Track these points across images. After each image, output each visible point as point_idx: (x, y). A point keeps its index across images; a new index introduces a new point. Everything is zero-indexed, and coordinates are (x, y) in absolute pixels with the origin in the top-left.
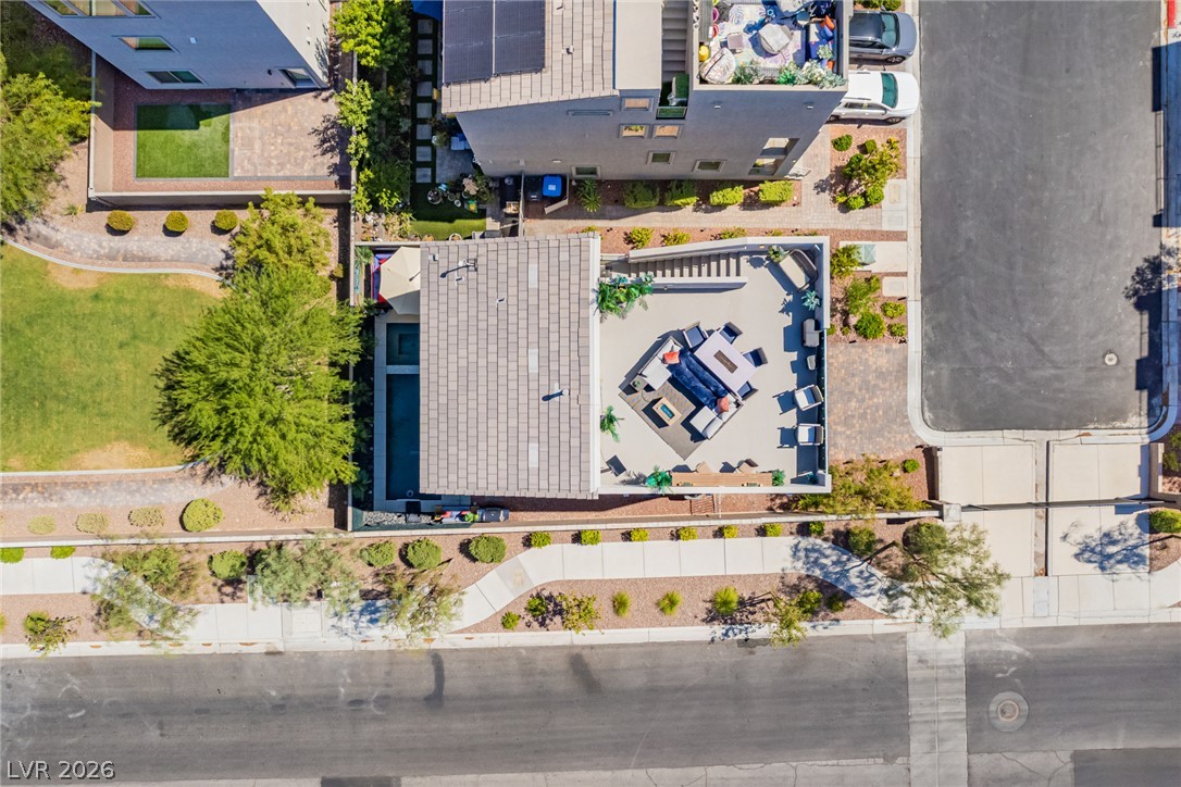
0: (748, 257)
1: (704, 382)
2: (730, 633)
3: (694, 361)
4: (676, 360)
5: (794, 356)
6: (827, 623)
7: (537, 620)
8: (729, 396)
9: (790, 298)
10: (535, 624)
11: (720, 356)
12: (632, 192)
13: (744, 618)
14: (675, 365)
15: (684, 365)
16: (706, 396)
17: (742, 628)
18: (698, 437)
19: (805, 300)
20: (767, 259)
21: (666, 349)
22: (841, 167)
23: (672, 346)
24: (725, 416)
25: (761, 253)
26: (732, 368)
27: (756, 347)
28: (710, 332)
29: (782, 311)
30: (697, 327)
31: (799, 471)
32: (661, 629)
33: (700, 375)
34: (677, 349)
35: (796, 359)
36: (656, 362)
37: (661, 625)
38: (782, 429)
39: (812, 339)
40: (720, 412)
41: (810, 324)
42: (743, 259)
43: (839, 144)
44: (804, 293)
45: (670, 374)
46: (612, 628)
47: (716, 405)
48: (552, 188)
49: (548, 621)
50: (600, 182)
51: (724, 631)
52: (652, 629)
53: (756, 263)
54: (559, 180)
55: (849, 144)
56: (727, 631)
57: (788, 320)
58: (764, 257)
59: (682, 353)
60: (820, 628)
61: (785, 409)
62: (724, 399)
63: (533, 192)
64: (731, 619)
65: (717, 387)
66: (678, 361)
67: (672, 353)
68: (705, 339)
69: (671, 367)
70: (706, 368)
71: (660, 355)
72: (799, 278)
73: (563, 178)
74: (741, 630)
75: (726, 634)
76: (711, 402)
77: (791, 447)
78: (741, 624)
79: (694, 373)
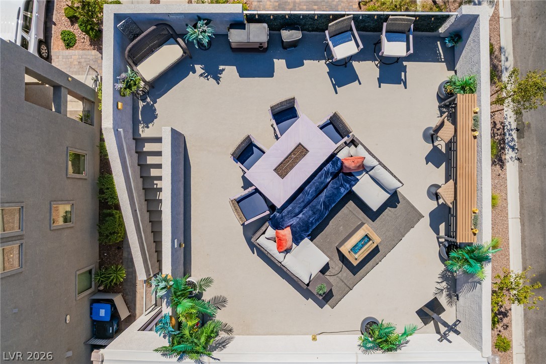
0: (141, 126)
1: (319, 192)
2: (512, 144)
3: (290, 208)
4: (287, 233)
5: (280, 64)
6: (503, 58)
7: (501, 319)
8: (341, 155)
9: (198, 68)
10: (505, 320)
11: (283, 169)
12: (107, 236)
13: (499, 132)
14: (293, 233)
15: (294, 221)
16: (338, 189)
17: (507, 133)
18: (394, 199)
19: (200, 43)
20: (144, 100)
21: (271, 248)
22: (91, 40)
23: (267, 239)
24: (370, 161)
25: (135, 108)
26: (300, 151)
27: (270, 116)
28: (247, 183)
29: (217, 79)
30: (239, 201)
31: (436, 59)
32: (509, 206)
33: (310, 197)
34: (271, 232)
35: (284, 61)
36: (289, 262)
37: (506, 208)
38: (381, 81)
39: (258, 34)
40: (363, 168)
41: (236, 37)
42: (145, 133)
43: (69, 43)
44: (189, 44)
45: (306, 240)
46: (508, 252)
47: (350, 174)
48: (102, 313)
49: (503, 310)
50: (101, 265)
51: (510, 150)
52: (510, 216)
53: (150, 115)
54: (95, 305)
55: (69, 33)
56: (510, 146)
57: (230, 72)
58: (141, 104)
59: (277, 226)
60: (507, 64)
61: (353, 77)
62: (346, 163)
63: (107, 330)
64: (500, 144)
65: (327, 173)
66: (289, 229)
67: (278, 240)
68: (257, 191)
69: (297, 239)
70: (301, 190)
71: (279, 257)
72: (170, 53)
73: (94, 301)
74: (509, 134)
75: (513, 148)
76: (349, 182)
77: (404, 69)
78: (504, 134)
79: (305, 207)
